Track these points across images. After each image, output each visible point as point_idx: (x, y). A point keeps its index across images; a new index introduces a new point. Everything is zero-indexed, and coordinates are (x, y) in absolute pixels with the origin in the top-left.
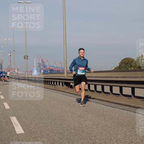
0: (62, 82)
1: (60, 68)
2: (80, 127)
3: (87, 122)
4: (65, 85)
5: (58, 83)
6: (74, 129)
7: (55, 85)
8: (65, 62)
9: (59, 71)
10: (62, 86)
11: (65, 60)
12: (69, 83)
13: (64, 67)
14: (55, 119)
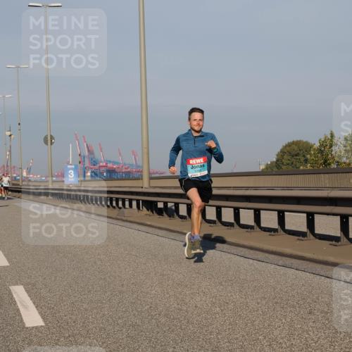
0: (138, 201)
1: (132, 165)
2: (181, 310)
3: (198, 299)
4: (145, 209)
5: (127, 203)
6: (166, 315)
7: (120, 208)
8: (145, 150)
9: (129, 172)
10: (136, 210)
11: (145, 146)
12: (156, 203)
13: (141, 165)
14: (121, 292)
